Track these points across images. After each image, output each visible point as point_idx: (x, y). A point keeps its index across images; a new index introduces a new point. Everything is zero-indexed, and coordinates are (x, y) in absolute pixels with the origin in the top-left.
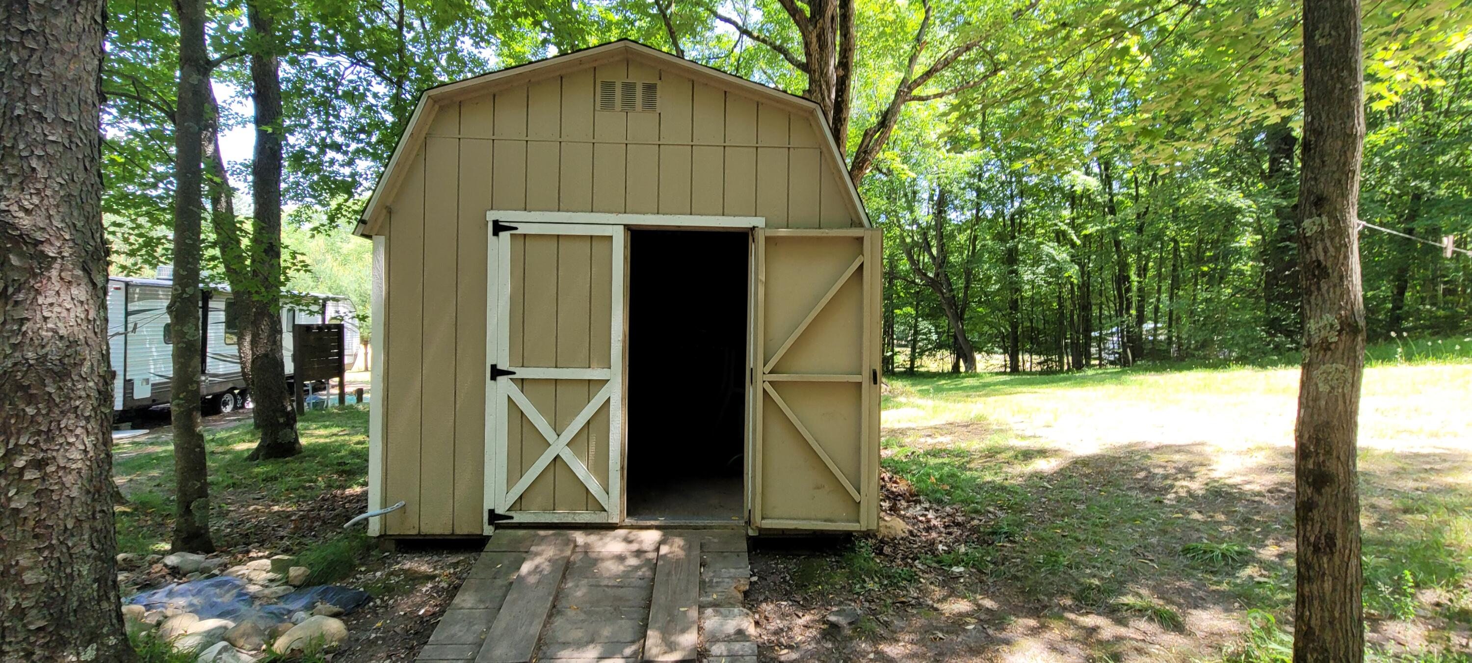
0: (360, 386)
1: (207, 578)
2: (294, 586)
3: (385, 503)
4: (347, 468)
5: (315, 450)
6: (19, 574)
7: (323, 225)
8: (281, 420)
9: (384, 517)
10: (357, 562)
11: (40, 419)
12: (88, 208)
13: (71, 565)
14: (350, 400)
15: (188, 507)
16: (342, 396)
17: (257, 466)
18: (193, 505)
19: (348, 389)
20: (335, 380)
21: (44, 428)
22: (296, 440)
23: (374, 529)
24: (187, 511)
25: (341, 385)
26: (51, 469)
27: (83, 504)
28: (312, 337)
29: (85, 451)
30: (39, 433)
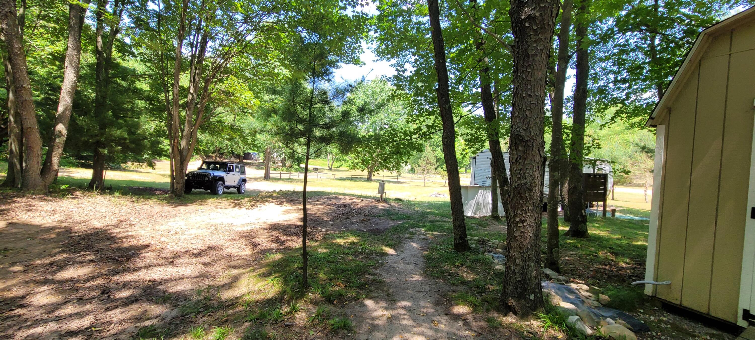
0: (614, 208)
1: (560, 284)
2: (602, 304)
3: (656, 278)
4: (615, 251)
5: (596, 238)
6: (515, 259)
7: (607, 123)
8: (580, 220)
9: (655, 287)
10: (637, 306)
11: (524, 205)
12: (540, 126)
13: (529, 261)
14: (609, 215)
15: (552, 250)
16: (605, 211)
17: (569, 239)
18: (553, 250)
19: (608, 209)
20: (601, 203)
21: (524, 209)
22: (587, 230)
23: (648, 291)
24: (551, 252)
25: (605, 206)
26: (525, 224)
27: (533, 240)
28: (591, 180)
29: (535, 220)
30: (523, 210)
